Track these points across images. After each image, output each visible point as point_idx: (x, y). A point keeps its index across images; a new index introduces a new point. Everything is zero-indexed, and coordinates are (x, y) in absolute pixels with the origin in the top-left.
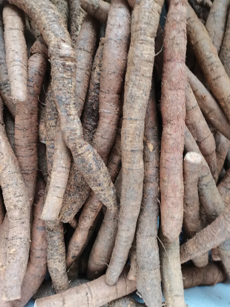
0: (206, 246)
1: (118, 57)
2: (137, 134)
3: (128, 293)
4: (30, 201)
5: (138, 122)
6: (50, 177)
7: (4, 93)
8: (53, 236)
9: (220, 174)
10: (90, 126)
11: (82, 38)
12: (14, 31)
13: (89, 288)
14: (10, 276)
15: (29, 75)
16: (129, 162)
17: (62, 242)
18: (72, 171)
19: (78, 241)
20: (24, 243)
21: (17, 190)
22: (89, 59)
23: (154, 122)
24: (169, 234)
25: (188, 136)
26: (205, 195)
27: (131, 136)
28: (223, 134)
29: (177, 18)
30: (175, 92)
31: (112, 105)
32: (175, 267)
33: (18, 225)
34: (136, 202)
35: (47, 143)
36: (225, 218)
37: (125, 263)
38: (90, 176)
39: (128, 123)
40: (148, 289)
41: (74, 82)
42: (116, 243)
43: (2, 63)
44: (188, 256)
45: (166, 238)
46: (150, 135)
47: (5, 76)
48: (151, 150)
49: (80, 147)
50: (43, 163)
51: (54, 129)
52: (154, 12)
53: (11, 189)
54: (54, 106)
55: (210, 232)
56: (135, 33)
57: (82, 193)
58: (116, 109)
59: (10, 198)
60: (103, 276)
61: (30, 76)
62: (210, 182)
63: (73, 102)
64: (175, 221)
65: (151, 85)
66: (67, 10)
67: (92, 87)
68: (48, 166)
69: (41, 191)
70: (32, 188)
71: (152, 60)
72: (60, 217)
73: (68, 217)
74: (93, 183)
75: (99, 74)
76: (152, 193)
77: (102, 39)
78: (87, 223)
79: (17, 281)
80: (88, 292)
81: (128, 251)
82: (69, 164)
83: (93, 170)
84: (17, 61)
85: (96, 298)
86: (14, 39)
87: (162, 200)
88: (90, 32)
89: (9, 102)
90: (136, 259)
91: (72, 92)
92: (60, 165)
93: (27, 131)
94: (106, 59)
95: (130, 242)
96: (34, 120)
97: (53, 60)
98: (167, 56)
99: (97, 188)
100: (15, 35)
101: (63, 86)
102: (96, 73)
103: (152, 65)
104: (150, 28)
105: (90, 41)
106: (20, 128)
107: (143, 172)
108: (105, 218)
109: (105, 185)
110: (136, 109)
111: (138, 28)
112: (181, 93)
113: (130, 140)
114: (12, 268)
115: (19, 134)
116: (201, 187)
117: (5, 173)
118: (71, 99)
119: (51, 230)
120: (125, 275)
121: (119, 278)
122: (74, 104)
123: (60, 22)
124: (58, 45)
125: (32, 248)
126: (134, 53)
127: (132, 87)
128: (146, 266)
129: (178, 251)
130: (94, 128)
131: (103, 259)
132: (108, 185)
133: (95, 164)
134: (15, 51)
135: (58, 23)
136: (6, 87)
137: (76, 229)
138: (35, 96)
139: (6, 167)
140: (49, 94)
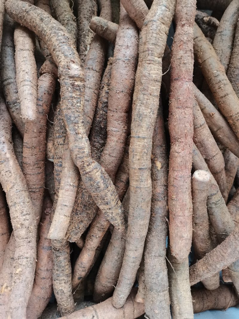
0: (216, 266)
1: (126, 77)
2: (145, 152)
3: (136, 316)
4: (37, 220)
5: (146, 140)
6: (58, 196)
7: (13, 112)
8: (59, 256)
9: (230, 192)
10: (98, 144)
11: (90, 57)
12: (25, 51)
13: (96, 311)
14: (16, 296)
15: (38, 95)
16: (137, 181)
17: (69, 262)
18: (80, 189)
19: (84, 262)
20: (31, 263)
21: (24, 208)
22: (98, 78)
23: (162, 140)
24: (177, 254)
25: (196, 154)
26: (215, 214)
27: (139, 154)
28: (232, 152)
29: (183, 39)
30: (183, 111)
31: (120, 123)
32: (185, 289)
33: (25, 244)
34: (144, 221)
35: (55, 161)
36: (235, 238)
37: (133, 284)
38: (98, 194)
39: (136, 141)
40: (157, 312)
41: (82, 101)
42: (124, 263)
43: (12, 82)
44: (198, 278)
45: (175, 258)
46: (158, 154)
47: (15, 95)
48: (159, 168)
49: (88, 165)
50: (50, 181)
51: (62, 148)
52: (162, 33)
53: (18, 208)
54: (63, 124)
55: (220, 252)
56: (142, 54)
57: (89, 212)
58: (124, 127)
59: (17, 217)
60: (110, 299)
61: (40, 95)
62: (219, 200)
63: (81, 121)
64: (184, 241)
65: (158, 104)
66: (76, 30)
67: (100, 105)
68: (56, 185)
69: (48, 210)
70: (39, 207)
71: (159, 80)
72: (67, 237)
73: (75, 236)
74: (100, 201)
75: (107, 93)
76: (160, 212)
77: (111, 59)
78: (94, 243)
79: (22, 302)
81: (136, 272)
82: (77, 182)
83: (100, 189)
84: (27, 81)
86: (25, 59)
87: (170, 219)
88: (99, 52)
89: (18, 120)
90: (144, 281)
91: (80, 111)
92: (67, 184)
93: (35, 149)
94: (115, 79)
95: (138, 263)
96: (42, 138)
97: (63, 80)
98: (175, 75)
99: (104, 206)
100: (25, 56)
101: (72, 105)
102: (104, 91)
103: (160, 84)
104: (158, 49)
105: (99, 61)
106: (29, 147)
107: (151, 190)
108: (112, 238)
109: (113, 204)
110: (144, 127)
111: (146, 49)
112: (189, 111)
113: (138, 158)
114: (18, 288)
115: (28, 152)
116: (210, 206)
117: (13, 192)
118: (79, 118)
119: (58, 250)
120: (132, 297)
121: (126, 301)
122: (83, 122)
123: (70, 43)
124: (67, 66)
125: (37, 269)
126: (142, 73)
127: (140, 105)
128: (154, 288)
129: (187, 272)
130: (102, 146)
131: (110, 281)
132: (115, 203)
133: (102, 183)
134: (26, 72)
135: (68, 44)
136: (15, 106)
137: (83, 249)
138: (43, 115)
139: (13, 186)
140: (58, 113)
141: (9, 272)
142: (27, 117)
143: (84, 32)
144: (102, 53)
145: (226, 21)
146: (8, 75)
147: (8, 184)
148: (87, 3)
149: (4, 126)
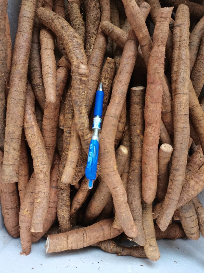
3: (111, 237)
6: (65, 153)
7: (37, 92)
8: (63, 193)
11: (94, 56)
12: (48, 50)
13: (85, 231)
14: (37, 217)
15: (57, 83)
17: (69, 198)
19: (80, 198)
20: (46, 196)
21: (43, 160)
22: (99, 73)
25: (164, 132)
29: (158, 55)
30: (155, 105)
33: (43, 184)
35: (65, 130)
43: (37, 70)
47: (39, 79)
49: (86, 135)
50: (59, 142)
51: (70, 120)
53: (39, 160)
54: (71, 104)
59: (39, 165)
66: (84, 33)
68: (64, 145)
69: (57, 162)
70: (51, 159)
73: (75, 181)
78: (87, 186)
79: (41, 221)
80: (84, 233)
85: (90, 238)
86: (48, 56)
88: (101, 52)
91: (84, 98)
92: (75, 147)
93: (52, 120)
96: (57, 113)
97: (74, 75)
100: (48, 53)
105: (100, 59)
106: (47, 118)
112: (159, 105)
114: (38, 212)
115: (46, 122)
117: (36, 149)
118: (83, 102)
119: (62, 189)
120: (110, 224)
122: (85, 105)
123: (81, 48)
124: (78, 66)
134: (49, 66)
135: (80, 49)
136: (38, 88)
137: (79, 190)
138: (59, 97)
139: (36, 145)
140: (69, 96)
141: (29, 202)
142: (50, 100)
143: (90, 35)
144: (102, 53)
145: (195, 34)
146: (35, 65)
147: (33, 143)
148: (94, 11)
149: (30, 102)
